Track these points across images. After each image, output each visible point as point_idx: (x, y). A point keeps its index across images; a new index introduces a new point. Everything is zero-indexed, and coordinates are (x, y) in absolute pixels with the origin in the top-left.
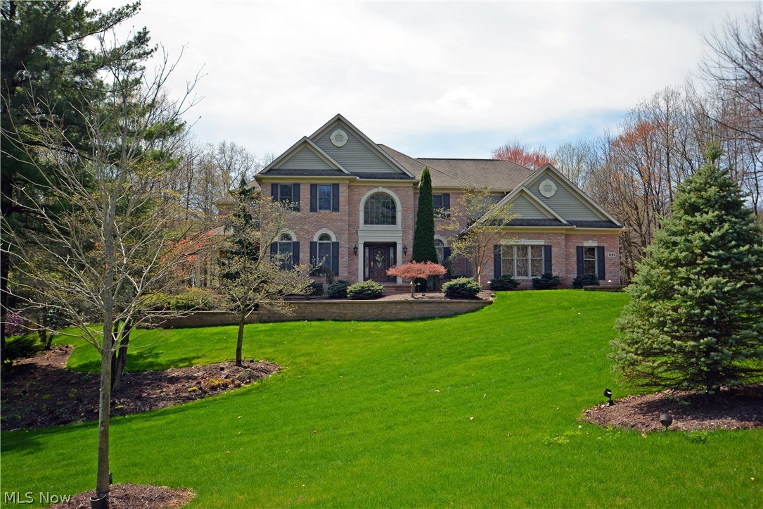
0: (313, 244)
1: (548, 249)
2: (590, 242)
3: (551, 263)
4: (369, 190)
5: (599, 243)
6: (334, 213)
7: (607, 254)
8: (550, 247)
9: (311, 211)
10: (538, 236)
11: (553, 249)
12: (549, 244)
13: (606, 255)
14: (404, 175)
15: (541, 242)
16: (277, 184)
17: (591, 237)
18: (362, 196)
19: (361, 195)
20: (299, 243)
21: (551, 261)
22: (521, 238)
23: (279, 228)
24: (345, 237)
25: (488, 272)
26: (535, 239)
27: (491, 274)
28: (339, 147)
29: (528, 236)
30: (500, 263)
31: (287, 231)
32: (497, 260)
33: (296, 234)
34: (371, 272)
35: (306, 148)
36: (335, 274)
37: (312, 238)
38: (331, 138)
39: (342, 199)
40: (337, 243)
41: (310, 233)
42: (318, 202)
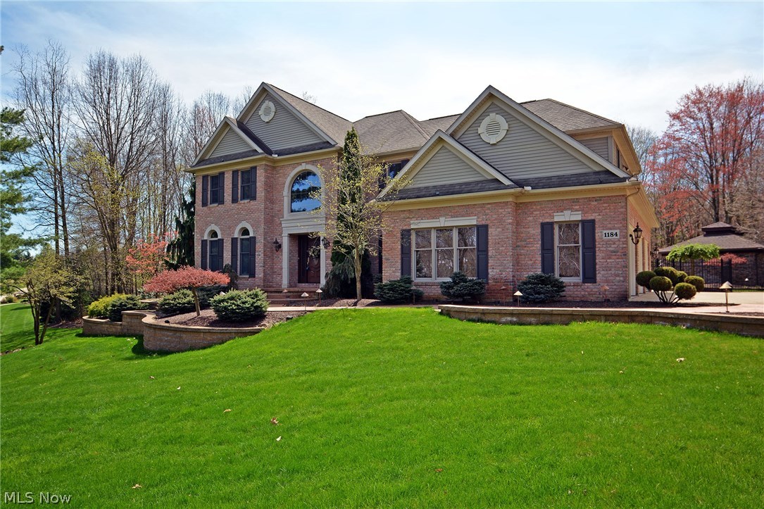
0: (234, 241)
1: (482, 230)
2: (567, 213)
3: (487, 255)
4: (294, 168)
5: (584, 212)
6: (252, 202)
7: (600, 234)
8: (486, 227)
9: (233, 203)
10: (467, 210)
11: (490, 230)
12: (484, 223)
13: (598, 235)
14: (327, 144)
15: (472, 221)
16: (207, 176)
17: (570, 204)
18: (286, 178)
19: (285, 176)
20: (223, 240)
21: (487, 251)
22: (441, 216)
23: (207, 225)
24: (261, 230)
25: (394, 272)
26: (462, 216)
27: (397, 274)
28: (267, 122)
29: (451, 212)
30: (410, 257)
31: (214, 227)
32: (405, 252)
33: (221, 229)
34: (307, 271)
35: (231, 129)
36: (252, 275)
37: (233, 233)
38: (260, 113)
39: (258, 184)
40: (254, 238)
41: (231, 228)
42: (239, 191)
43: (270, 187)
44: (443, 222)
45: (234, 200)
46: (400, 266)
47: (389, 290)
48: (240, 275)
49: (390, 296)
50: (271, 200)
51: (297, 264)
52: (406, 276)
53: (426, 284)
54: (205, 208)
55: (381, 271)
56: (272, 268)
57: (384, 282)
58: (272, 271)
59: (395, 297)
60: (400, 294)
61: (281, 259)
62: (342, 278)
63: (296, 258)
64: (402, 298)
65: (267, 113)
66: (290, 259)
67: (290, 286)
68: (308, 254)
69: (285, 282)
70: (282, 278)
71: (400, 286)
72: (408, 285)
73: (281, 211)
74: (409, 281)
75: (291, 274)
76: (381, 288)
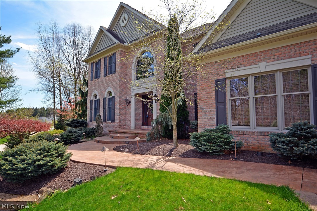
0: (105, 99)
6: (113, 75)
9: (104, 77)
16: (93, 63)
20: (99, 99)
22: (261, 61)
23: (93, 91)
24: (118, 92)
25: (209, 120)
26: (290, 58)
27: (212, 122)
28: (124, 26)
29: (273, 55)
30: (225, 106)
31: (96, 92)
32: (220, 102)
33: (99, 93)
34: (147, 118)
35: (104, 34)
36: (113, 121)
37: (104, 95)
38: (120, 22)
39: (117, 63)
40: (114, 97)
41: (103, 92)
42: (108, 69)
43: (124, 65)
44: (263, 67)
45: (105, 75)
46: (215, 115)
47: (205, 140)
48: (108, 120)
49: (207, 148)
50: (125, 73)
51: (141, 114)
52: (223, 125)
53: (244, 133)
54: (92, 82)
55: (196, 119)
56: (125, 116)
57: (200, 131)
58: (125, 118)
59: (212, 150)
60: (219, 146)
61: (130, 110)
62: (164, 124)
63: (140, 110)
64: (221, 151)
65: (123, 21)
66: (136, 111)
67: (136, 128)
68: (147, 107)
69: (133, 125)
70: (131, 123)
71: (218, 137)
72: (226, 136)
73: (131, 79)
74: (226, 131)
75: (136, 120)
76: (197, 138)
